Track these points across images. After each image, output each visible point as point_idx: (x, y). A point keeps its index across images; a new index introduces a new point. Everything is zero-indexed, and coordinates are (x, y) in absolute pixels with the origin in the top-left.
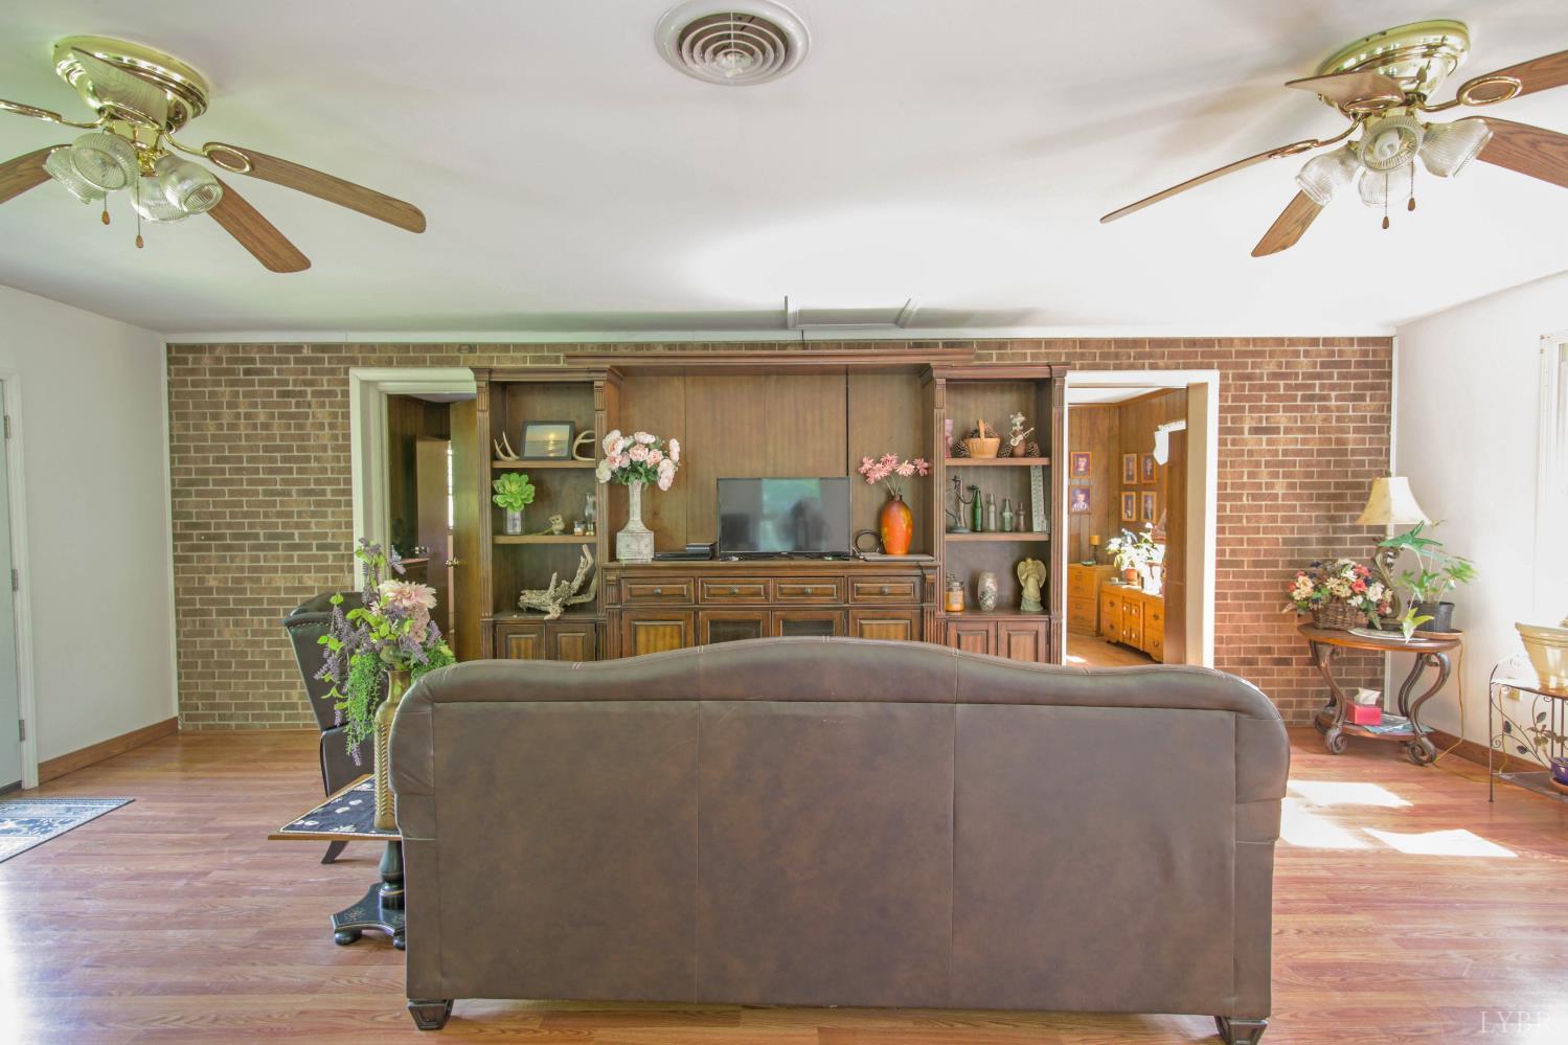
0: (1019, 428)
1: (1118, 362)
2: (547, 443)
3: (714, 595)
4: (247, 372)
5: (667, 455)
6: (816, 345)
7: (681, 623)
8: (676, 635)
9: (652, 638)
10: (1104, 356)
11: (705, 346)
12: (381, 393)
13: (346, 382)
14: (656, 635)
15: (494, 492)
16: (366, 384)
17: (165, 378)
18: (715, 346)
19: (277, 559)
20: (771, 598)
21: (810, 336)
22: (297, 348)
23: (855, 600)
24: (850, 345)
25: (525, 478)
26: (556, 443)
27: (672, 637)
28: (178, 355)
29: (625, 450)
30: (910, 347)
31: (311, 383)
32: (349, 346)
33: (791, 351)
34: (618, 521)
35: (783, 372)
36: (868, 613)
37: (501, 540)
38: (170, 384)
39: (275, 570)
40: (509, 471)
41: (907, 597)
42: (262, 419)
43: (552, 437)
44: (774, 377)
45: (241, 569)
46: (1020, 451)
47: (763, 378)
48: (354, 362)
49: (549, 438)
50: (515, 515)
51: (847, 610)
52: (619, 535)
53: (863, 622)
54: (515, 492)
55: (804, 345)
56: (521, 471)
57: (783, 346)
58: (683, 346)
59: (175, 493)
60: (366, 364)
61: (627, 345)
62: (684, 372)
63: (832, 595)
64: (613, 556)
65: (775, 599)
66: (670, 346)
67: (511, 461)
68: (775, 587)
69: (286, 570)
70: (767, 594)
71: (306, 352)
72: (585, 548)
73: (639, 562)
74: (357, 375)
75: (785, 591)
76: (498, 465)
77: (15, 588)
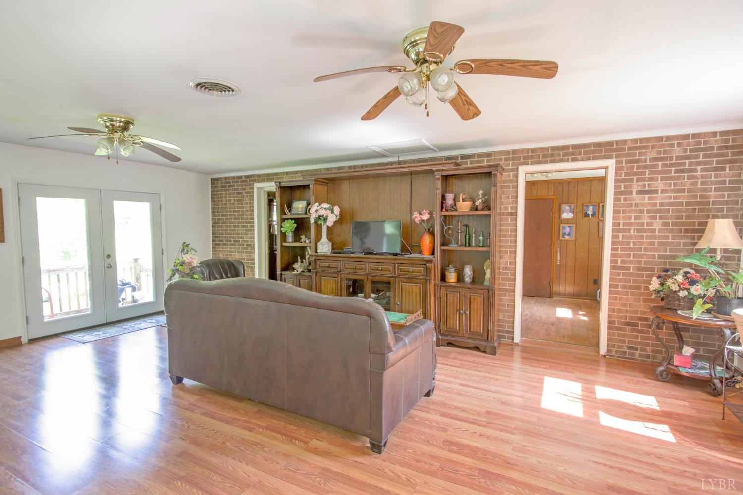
0: (481, 196)
1: (552, 159)
2: (299, 208)
3: (347, 268)
4: (229, 186)
5: (332, 212)
6: (405, 162)
7: (336, 278)
8: (334, 283)
9: (326, 283)
10: (545, 156)
11: (362, 166)
12: (265, 191)
13: (253, 188)
14: (328, 283)
15: (282, 227)
16: (259, 188)
17: (210, 189)
18: (366, 166)
19: (236, 248)
20: (367, 270)
21: (402, 159)
22: (240, 177)
23: (399, 274)
24: (419, 161)
25: (293, 221)
26: (302, 208)
27: (333, 284)
28: (214, 181)
29: (316, 211)
30: (445, 160)
31: (244, 189)
32: (254, 176)
33: (394, 166)
34: (318, 238)
35: (385, 176)
36: (404, 280)
37: (285, 244)
38: (211, 191)
39: (235, 252)
40: (288, 219)
41: (421, 274)
42: (232, 202)
43: (301, 206)
44: (382, 178)
45: (227, 251)
46: (480, 208)
47: (378, 178)
48: (255, 181)
49: (299, 206)
50: (290, 236)
51: (396, 277)
52: (318, 243)
53: (403, 283)
54: (289, 226)
55: (399, 163)
56: (292, 219)
57: (392, 164)
58: (354, 167)
59: (213, 226)
60: (259, 181)
61: (335, 168)
62: (350, 178)
63: (390, 271)
64: (316, 252)
65: (369, 271)
66: (350, 167)
67: (289, 215)
68: (368, 267)
69: (239, 252)
70: (365, 269)
71: (243, 179)
72: (308, 248)
73: (323, 254)
74: (256, 185)
75: (372, 268)
76: (284, 217)
77: (163, 254)
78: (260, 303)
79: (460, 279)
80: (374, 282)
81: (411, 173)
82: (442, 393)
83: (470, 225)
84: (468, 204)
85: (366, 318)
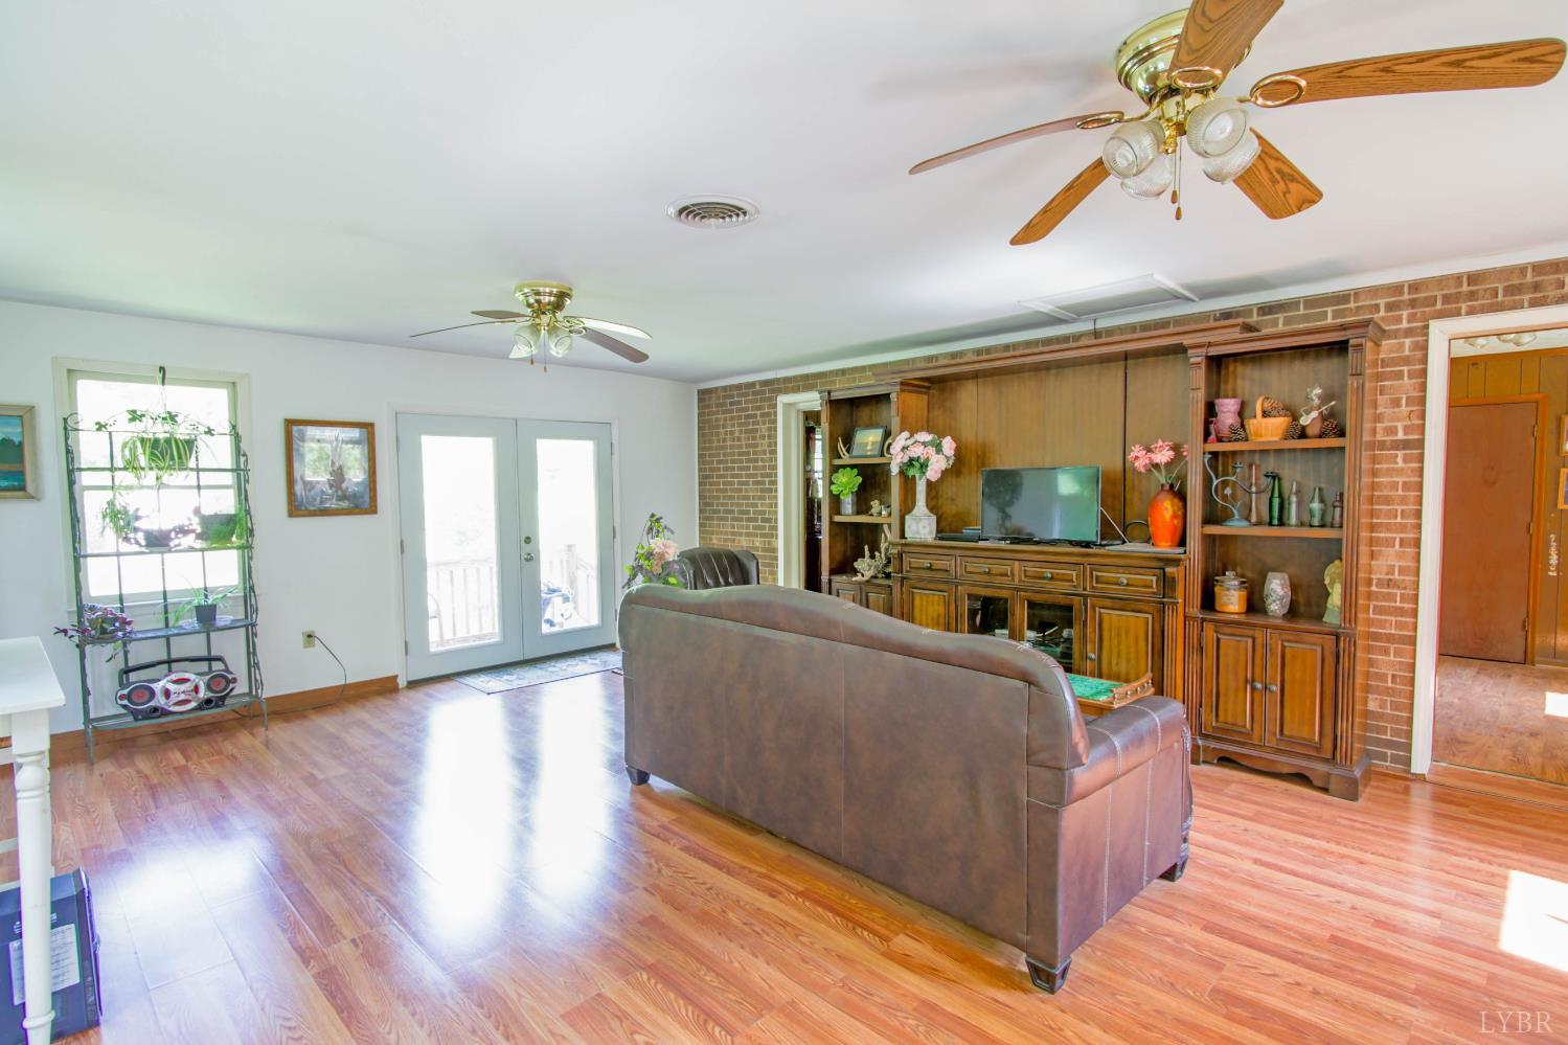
0: (1317, 401)
1: (1539, 295)
2: (867, 444)
3: (970, 573)
4: (731, 404)
5: (939, 450)
6: (1109, 332)
7: (945, 594)
8: (942, 603)
9: (925, 603)
10: (1511, 290)
11: (1007, 347)
12: (798, 411)
13: (775, 406)
14: (928, 602)
15: (832, 483)
16: (788, 405)
17: (696, 411)
18: (1015, 346)
19: (742, 527)
20: (1017, 579)
21: (1102, 324)
22: (752, 385)
23: (1093, 587)
24: (1145, 327)
25: (855, 471)
26: (873, 443)
27: (939, 605)
28: (704, 395)
29: (904, 448)
30: (1216, 320)
31: (759, 408)
32: (777, 380)
33: (1084, 342)
34: (908, 506)
35: (1060, 365)
36: (1108, 602)
37: (837, 519)
38: (699, 414)
39: (740, 534)
40: (844, 467)
41: (1150, 590)
42: (737, 434)
43: (871, 439)
44: (1053, 372)
45: (726, 533)
46: (1314, 430)
47: (1044, 372)
48: (780, 391)
49: (868, 439)
50: (848, 506)
51: (1085, 597)
52: (907, 517)
53: (1102, 611)
54: (848, 482)
55: (1096, 334)
56: (852, 467)
57: (1077, 337)
58: (988, 350)
59: (700, 484)
60: (786, 391)
61: (945, 355)
62: (976, 376)
63: (1072, 581)
64: (903, 536)
65: (1020, 580)
66: (978, 352)
67: (846, 459)
68: (1020, 571)
69: (748, 535)
70: (1013, 574)
71: (758, 387)
72: (885, 527)
73: (918, 540)
74: (782, 399)
75: (1028, 574)
76: (837, 462)
77: (614, 537)
78: (790, 638)
79: (1255, 604)
80: (1032, 605)
81: (1126, 356)
82: (1204, 877)
83: (1285, 473)
84: (1279, 423)
85: (1020, 684)
